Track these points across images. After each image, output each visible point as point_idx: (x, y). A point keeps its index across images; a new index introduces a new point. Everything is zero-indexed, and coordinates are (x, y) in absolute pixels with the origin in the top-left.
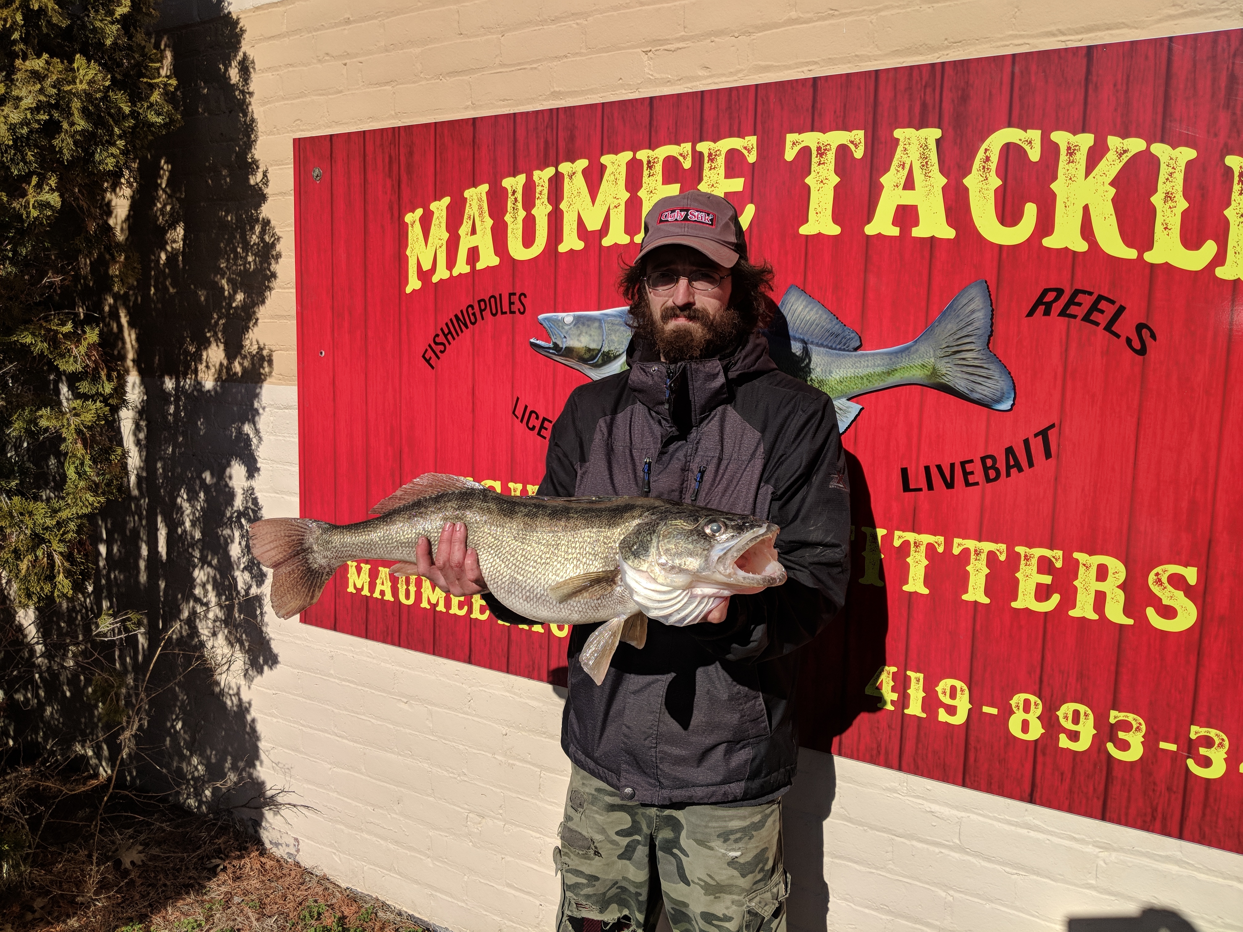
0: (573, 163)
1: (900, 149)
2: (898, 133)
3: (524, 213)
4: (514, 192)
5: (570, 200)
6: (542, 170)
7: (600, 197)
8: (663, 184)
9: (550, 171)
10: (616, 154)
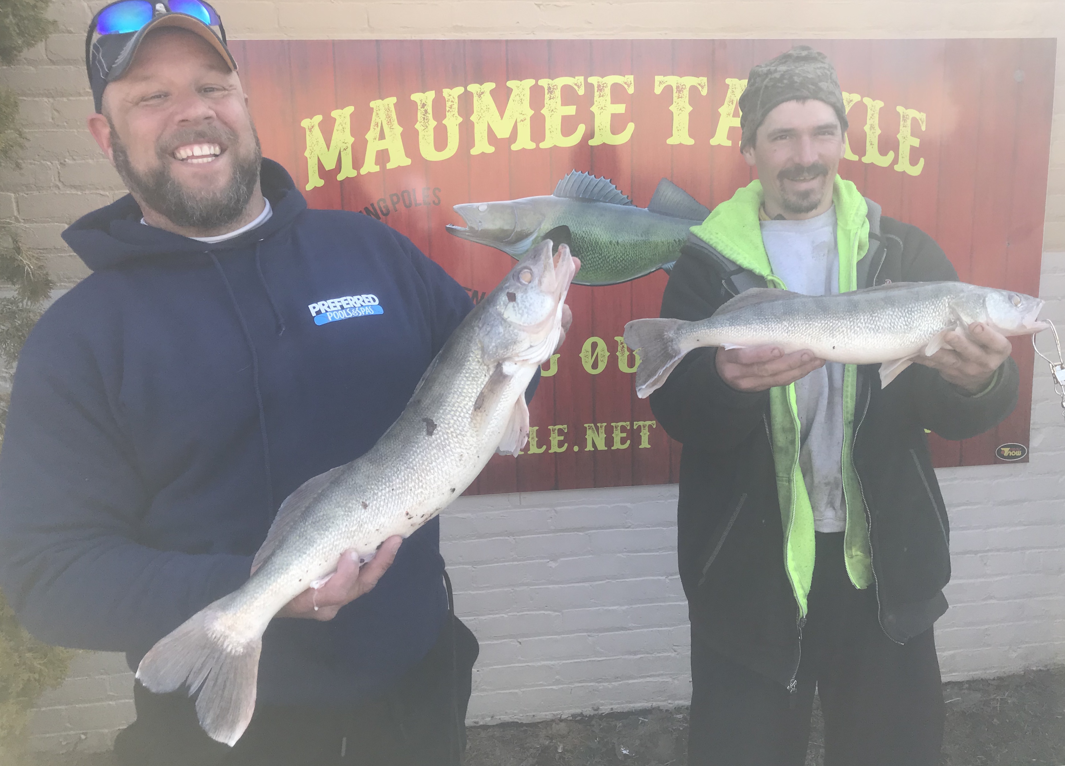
0: (481, 85)
1: (730, 91)
2: (728, 81)
3: (435, 123)
4: (424, 105)
5: (480, 114)
6: (451, 89)
7: (507, 113)
8: (562, 105)
9: (459, 90)
10: (521, 81)
